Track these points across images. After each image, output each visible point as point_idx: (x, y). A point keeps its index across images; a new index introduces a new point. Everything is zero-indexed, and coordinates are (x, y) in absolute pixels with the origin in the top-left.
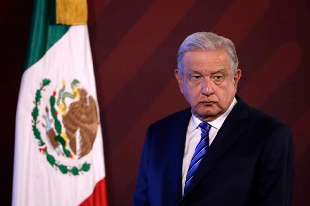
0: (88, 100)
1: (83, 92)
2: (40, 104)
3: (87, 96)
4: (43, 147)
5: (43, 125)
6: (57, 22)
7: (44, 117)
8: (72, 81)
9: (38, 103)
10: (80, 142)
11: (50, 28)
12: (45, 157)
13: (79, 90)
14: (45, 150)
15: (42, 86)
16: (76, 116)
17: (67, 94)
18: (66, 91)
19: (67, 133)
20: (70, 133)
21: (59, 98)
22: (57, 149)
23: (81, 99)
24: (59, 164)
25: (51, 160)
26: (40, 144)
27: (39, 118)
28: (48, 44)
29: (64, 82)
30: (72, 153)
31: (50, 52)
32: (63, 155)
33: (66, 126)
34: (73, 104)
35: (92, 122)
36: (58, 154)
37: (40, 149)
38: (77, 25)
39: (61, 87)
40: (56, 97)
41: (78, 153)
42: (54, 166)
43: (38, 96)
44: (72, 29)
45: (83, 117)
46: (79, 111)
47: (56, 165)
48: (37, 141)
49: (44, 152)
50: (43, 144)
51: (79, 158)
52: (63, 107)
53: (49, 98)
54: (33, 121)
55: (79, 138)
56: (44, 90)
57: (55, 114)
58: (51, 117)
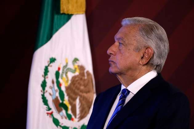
0: (86, 74)
1: (82, 68)
2: (47, 78)
3: (85, 71)
4: (50, 112)
5: (50, 94)
6: (62, 12)
7: (51, 88)
8: (73, 59)
9: (46, 77)
10: (80, 108)
11: (56, 17)
12: (51, 119)
13: (78, 66)
14: (51, 114)
15: (49, 63)
16: (76, 87)
17: (69, 70)
18: (68, 67)
19: (69, 101)
20: (71, 101)
21: (63, 72)
22: (61, 113)
23: (80, 73)
24: (62, 125)
25: (56, 122)
26: (47, 109)
27: (47, 88)
28: (54, 30)
29: (66, 60)
30: (73, 117)
31: (55, 36)
32: (66, 118)
33: (68, 95)
34: (74, 78)
35: (89, 92)
36: (62, 118)
37: (48, 114)
38: (77, 14)
39: (65, 64)
40: (61, 72)
41: (78, 117)
42: (59, 127)
43: (46, 71)
44: (73, 18)
45: (82, 88)
46: (79, 83)
47: (60, 126)
48: (46, 106)
49: (51, 116)
50: (50, 109)
51: (79, 121)
52: (66, 79)
53: (55, 72)
54: (42, 91)
55: (79, 104)
56: (51, 66)
57: (59, 85)
58: (56, 88)
